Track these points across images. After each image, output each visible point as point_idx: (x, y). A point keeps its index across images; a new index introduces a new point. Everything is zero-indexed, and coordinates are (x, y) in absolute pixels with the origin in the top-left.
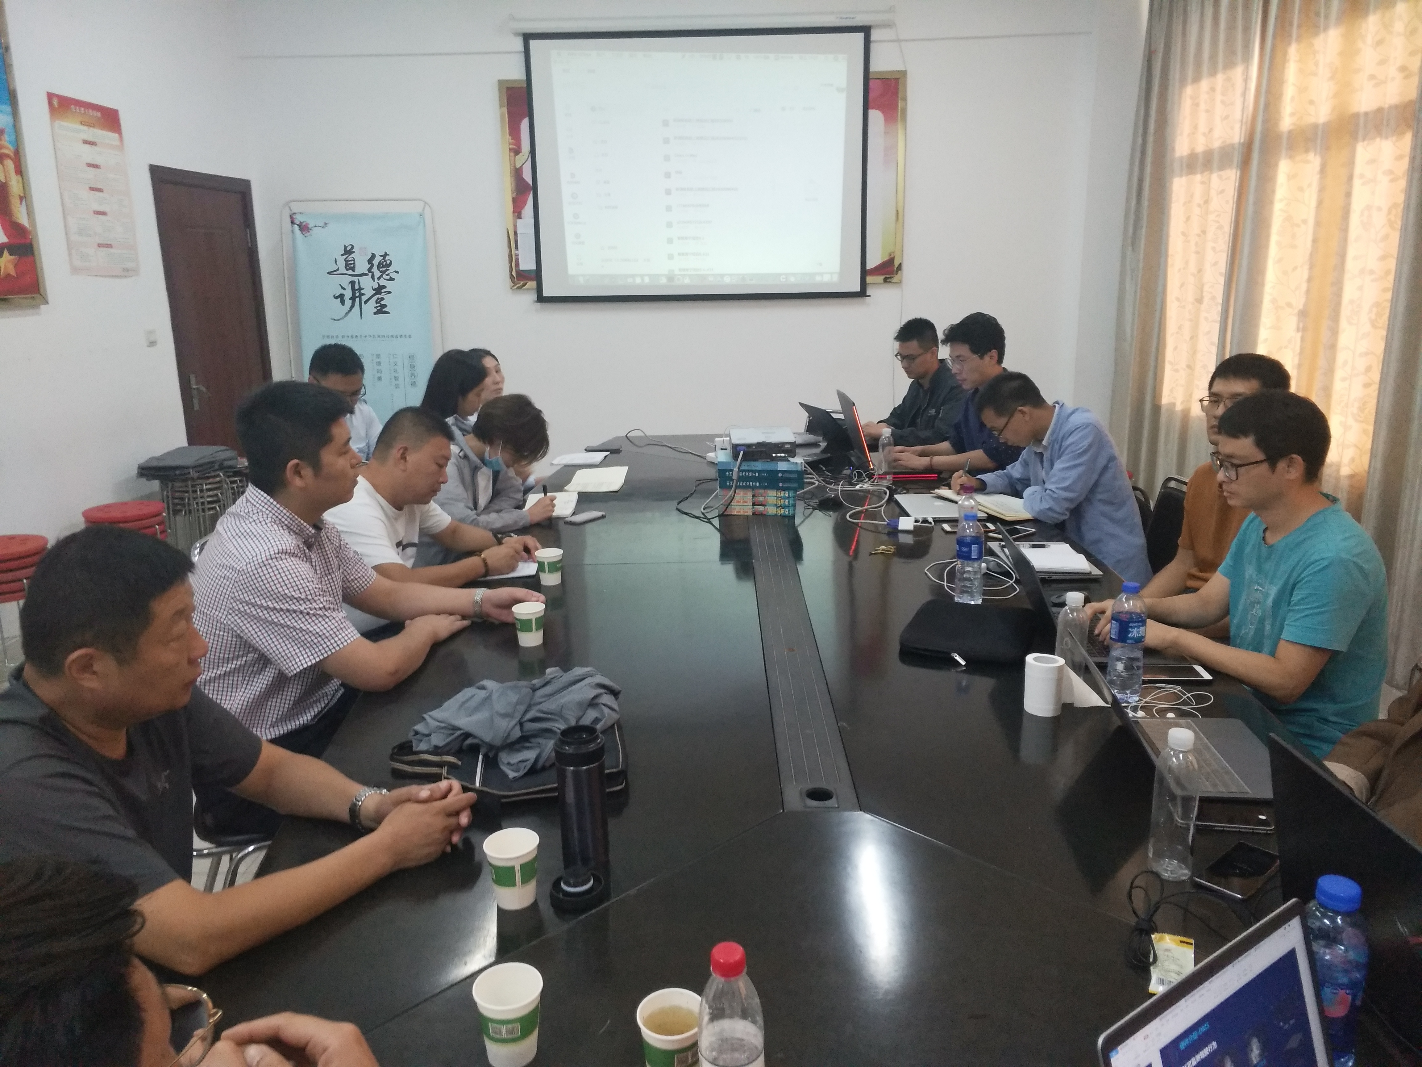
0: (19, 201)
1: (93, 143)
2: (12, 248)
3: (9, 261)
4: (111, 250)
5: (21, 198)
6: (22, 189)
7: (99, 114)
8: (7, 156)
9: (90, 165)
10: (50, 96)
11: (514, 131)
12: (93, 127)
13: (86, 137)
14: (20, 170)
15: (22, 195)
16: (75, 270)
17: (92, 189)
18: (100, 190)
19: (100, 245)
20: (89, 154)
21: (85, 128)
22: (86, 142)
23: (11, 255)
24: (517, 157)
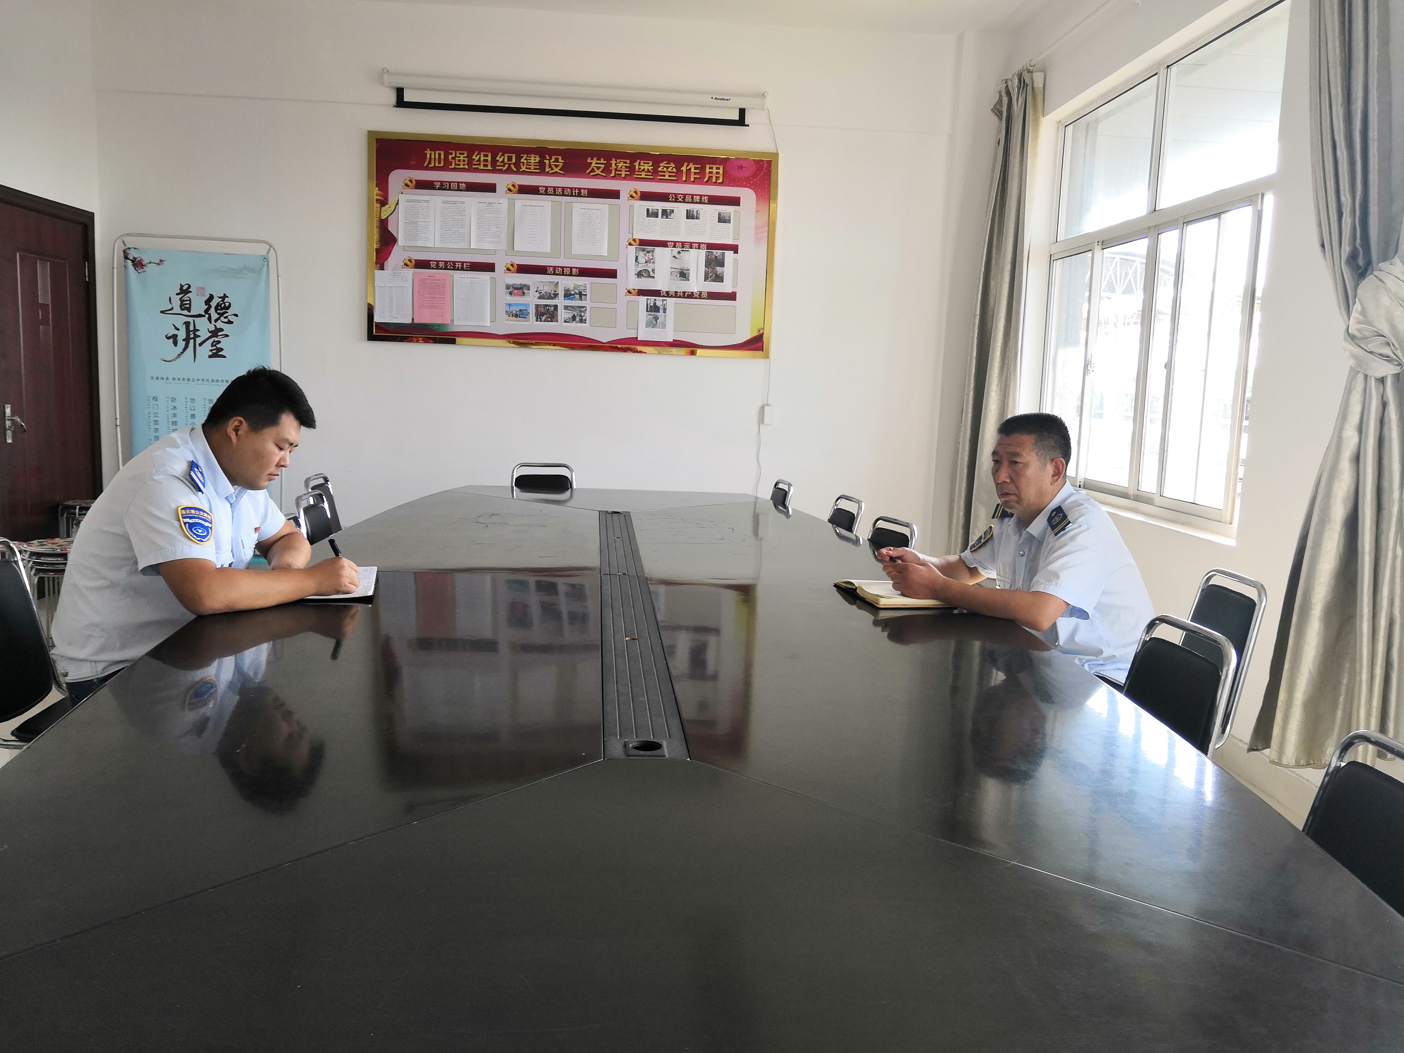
11: (381, 181)
24: (383, 209)
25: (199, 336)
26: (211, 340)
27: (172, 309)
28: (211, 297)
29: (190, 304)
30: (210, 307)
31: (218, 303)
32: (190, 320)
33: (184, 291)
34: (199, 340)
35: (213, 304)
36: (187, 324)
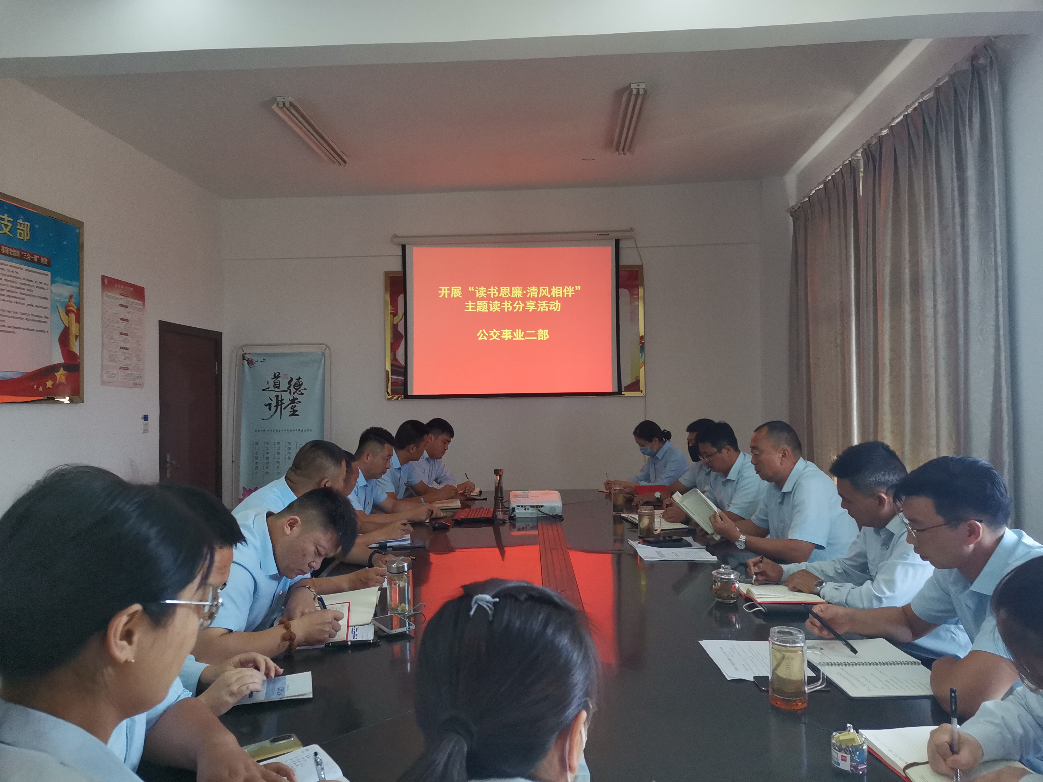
0: (75, 339)
1: (127, 307)
2: (66, 366)
3: (63, 375)
4: (128, 371)
5: (77, 337)
6: (78, 332)
7: (132, 289)
8: (73, 312)
9: (122, 319)
10: (103, 277)
11: (394, 302)
12: (128, 297)
13: (121, 302)
14: (79, 319)
15: (78, 335)
16: (103, 383)
17: (121, 334)
18: (127, 335)
19: (121, 368)
20: (122, 313)
21: (122, 297)
22: (121, 305)
23: (65, 371)
24: (395, 318)
25: (284, 403)
26: (290, 406)
27: (269, 388)
28: (292, 379)
29: (279, 384)
30: (291, 385)
31: (296, 383)
32: (279, 394)
33: (276, 377)
34: (283, 406)
35: (293, 383)
36: (277, 396)
